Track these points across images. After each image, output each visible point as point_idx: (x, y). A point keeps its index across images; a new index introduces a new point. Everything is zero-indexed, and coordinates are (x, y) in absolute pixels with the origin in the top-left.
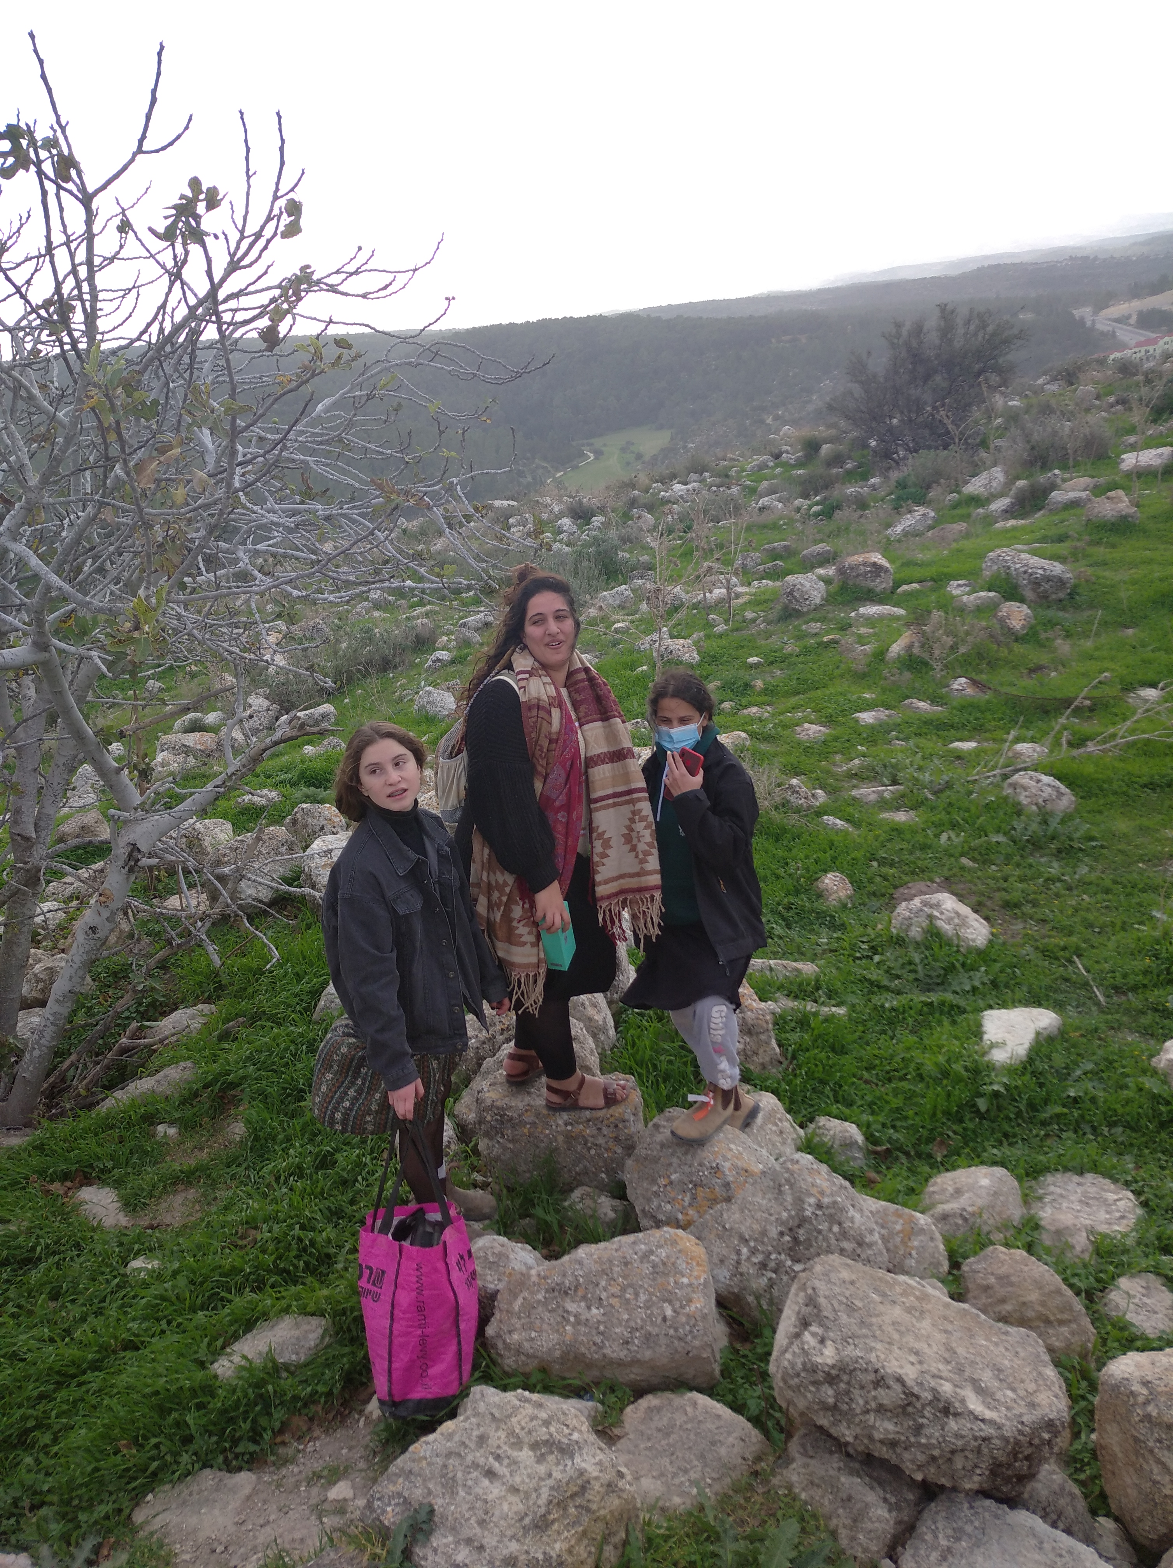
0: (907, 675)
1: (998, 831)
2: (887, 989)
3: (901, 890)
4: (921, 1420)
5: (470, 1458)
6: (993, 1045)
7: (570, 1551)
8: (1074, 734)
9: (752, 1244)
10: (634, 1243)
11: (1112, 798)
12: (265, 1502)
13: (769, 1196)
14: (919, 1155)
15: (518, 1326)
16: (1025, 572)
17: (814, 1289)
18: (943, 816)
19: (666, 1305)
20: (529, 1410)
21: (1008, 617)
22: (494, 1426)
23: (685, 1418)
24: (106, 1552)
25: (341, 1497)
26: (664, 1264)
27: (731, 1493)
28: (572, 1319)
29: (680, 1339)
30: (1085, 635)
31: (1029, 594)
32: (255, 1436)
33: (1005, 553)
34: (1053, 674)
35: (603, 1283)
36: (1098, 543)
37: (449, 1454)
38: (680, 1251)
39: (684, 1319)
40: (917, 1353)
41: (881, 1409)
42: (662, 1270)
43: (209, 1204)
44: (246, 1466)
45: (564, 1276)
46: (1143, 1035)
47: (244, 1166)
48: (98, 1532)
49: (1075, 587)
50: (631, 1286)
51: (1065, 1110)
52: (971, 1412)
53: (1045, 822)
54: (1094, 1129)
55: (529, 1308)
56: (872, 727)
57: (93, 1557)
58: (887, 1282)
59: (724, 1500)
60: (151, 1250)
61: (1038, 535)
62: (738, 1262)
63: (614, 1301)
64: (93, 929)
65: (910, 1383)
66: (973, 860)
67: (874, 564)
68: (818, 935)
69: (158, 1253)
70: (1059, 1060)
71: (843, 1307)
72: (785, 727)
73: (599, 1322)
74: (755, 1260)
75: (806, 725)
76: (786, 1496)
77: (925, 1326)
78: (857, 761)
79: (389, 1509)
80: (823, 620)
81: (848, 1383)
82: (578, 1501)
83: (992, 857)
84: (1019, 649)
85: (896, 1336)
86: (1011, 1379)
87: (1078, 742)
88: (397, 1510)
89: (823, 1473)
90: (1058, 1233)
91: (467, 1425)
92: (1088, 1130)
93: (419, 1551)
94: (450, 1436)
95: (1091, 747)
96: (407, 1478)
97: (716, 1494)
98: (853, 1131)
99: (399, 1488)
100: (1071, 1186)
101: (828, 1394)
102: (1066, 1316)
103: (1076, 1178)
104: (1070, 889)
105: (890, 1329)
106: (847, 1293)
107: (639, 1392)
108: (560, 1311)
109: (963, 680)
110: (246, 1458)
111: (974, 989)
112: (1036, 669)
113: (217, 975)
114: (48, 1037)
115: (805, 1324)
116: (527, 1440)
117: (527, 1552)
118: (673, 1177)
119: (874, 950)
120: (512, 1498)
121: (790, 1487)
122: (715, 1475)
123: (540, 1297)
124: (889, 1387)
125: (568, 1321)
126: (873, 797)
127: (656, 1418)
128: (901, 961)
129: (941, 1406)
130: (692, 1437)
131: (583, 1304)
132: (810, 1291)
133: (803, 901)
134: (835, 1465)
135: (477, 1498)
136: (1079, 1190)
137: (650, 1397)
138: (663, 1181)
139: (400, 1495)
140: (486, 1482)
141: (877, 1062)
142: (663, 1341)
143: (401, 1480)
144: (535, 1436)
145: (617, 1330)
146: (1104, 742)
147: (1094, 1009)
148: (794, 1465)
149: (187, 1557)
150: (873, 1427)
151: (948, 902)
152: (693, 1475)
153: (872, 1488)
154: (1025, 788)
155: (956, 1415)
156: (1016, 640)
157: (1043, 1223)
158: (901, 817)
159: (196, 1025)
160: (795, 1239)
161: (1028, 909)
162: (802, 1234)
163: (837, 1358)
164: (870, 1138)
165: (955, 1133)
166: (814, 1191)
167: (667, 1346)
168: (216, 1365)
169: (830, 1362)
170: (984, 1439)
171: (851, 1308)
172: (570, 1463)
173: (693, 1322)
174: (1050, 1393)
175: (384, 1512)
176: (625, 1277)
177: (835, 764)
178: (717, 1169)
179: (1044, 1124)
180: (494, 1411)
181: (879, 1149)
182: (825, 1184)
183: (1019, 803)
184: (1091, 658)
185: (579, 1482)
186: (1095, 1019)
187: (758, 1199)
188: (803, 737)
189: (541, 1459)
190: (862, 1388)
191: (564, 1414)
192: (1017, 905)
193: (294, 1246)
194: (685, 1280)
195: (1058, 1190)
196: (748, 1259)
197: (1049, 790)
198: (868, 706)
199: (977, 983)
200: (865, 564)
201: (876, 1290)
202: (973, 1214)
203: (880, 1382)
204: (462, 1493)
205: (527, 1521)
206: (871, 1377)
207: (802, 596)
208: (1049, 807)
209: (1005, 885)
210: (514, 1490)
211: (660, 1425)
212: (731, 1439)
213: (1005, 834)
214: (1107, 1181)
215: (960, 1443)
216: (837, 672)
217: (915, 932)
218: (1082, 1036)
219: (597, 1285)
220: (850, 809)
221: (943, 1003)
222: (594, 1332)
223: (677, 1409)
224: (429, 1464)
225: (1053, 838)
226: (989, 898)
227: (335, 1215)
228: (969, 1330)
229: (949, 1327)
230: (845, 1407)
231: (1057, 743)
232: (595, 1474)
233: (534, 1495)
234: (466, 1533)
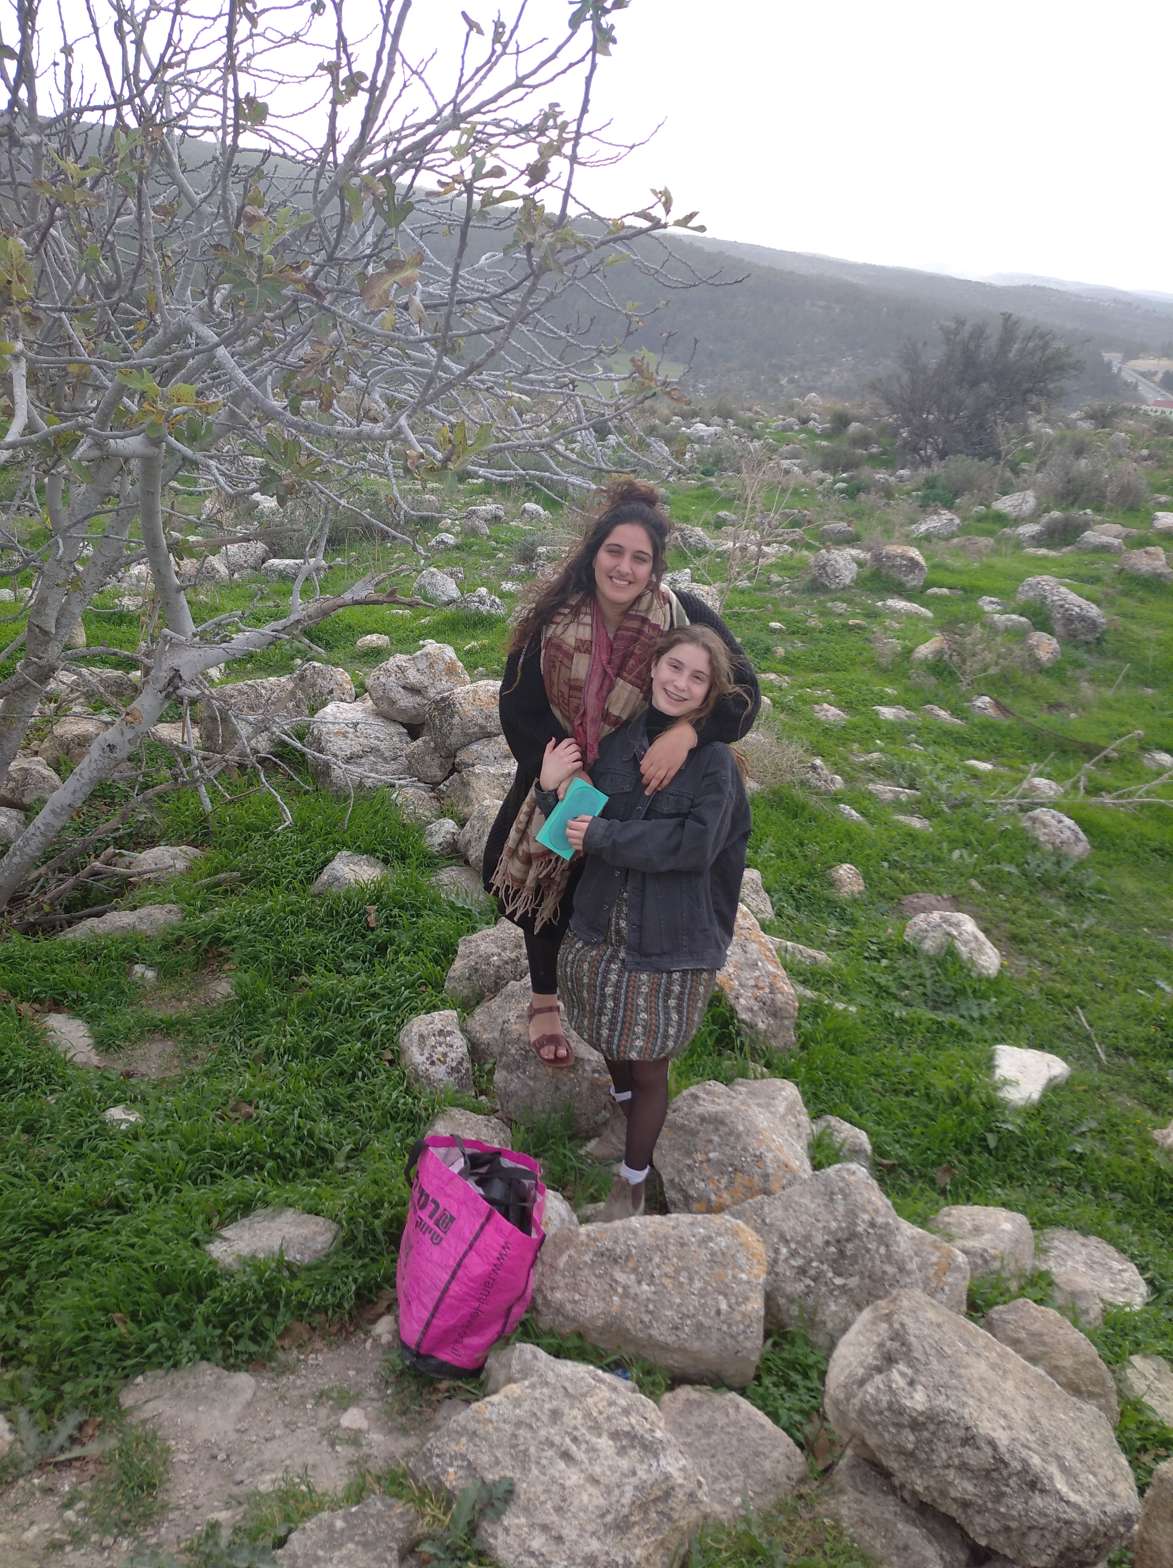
0: (933, 680)
1: (1011, 861)
2: (896, 998)
3: (911, 898)
4: (1004, 1489)
5: (543, 1433)
6: (1006, 1082)
7: (647, 1560)
8: (1090, 780)
9: (793, 1246)
10: (692, 1224)
11: (1122, 855)
12: (268, 1412)
13: (820, 1201)
14: (921, 1176)
15: (561, 1284)
16: (1062, 606)
17: (903, 1325)
18: (957, 832)
19: (721, 1297)
20: (605, 1393)
21: (1037, 646)
22: (567, 1401)
23: (726, 1420)
24: (90, 1432)
25: (355, 1426)
26: (723, 1254)
27: (774, 1512)
28: (620, 1290)
29: (732, 1337)
30: (1108, 683)
31: (1059, 628)
32: (258, 1335)
33: (1047, 581)
34: (1073, 715)
35: (657, 1260)
36: (1126, 594)
37: (519, 1424)
38: (741, 1244)
39: (739, 1318)
40: (1005, 1416)
41: (963, 1468)
42: (719, 1259)
43: (189, 1062)
44: (244, 1365)
45: (616, 1242)
46: (1140, 1103)
47: (229, 1029)
48: (85, 1409)
49: (1105, 632)
50: (686, 1269)
51: (1072, 1166)
52: (1058, 1492)
53: (1058, 863)
54: (1095, 1189)
55: (575, 1268)
56: (892, 724)
57: (76, 1434)
58: (970, 1332)
59: (767, 1519)
60: (134, 1101)
61: (1069, 570)
62: (775, 1261)
63: (667, 1281)
64: (111, 747)
65: (1002, 1449)
66: (983, 884)
67: (912, 559)
68: (826, 923)
69: (139, 1105)
70: (1069, 1112)
71: (933, 1352)
72: (805, 702)
73: (648, 1299)
74: (793, 1263)
75: (826, 706)
76: (833, 1528)
77: (1009, 1386)
78: (875, 755)
79: (451, 1470)
80: (849, 601)
81: (934, 1433)
82: (661, 1507)
83: (1002, 886)
84: (1043, 681)
85: (985, 1394)
86: (1091, 1462)
87: (1094, 790)
88: (460, 1473)
89: (878, 1514)
90: (1074, 1295)
91: (537, 1394)
92: (1089, 1189)
93: (486, 1527)
94: (517, 1403)
95: (1108, 799)
96: (471, 1439)
97: (758, 1509)
98: (863, 1138)
99: (464, 1450)
100: (1076, 1245)
101: (909, 1439)
102: (1097, 1390)
103: (1081, 1238)
104: (1076, 936)
105: (978, 1384)
106: (937, 1337)
107: (676, 1381)
108: (608, 1280)
109: (987, 699)
110: (245, 1357)
111: (982, 1019)
112: (1056, 706)
113: (205, 820)
114: (33, 847)
115: (890, 1360)
116: (606, 1426)
117: (607, 1554)
118: (711, 1155)
119: (883, 953)
120: (591, 1489)
121: (837, 1519)
122: (758, 1490)
123: (587, 1258)
124: (978, 1448)
125: (615, 1291)
126: (889, 796)
127: (696, 1413)
128: (912, 972)
129: (1029, 1479)
130: (734, 1442)
131: (633, 1277)
132: (897, 1326)
133: (812, 886)
134: (892, 1509)
135: (553, 1481)
136: (1084, 1251)
137: (688, 1388)
138: (699, 1157)
139: (463, 1457)
140: (562, 1465)
141: (884, 1071)
142: (715, 1335)
143: (464, 1440)
144: (615, 1425)
145: (669, 1313)
146: (1120, 797)
147: (1095, 1065)
148: (845, 1498)
149: (185, 1457)
150: (951, 1484)
151: (969, 925)
152: (735, 1485)
153: (930, 1541)
154: (1045, 825)
155: (1042, 1491)
156: (1040, 672)
157: (1057, 1281)
158: (916, 823)
159: (180, 865)
160: (841, 1252)
161: (1033, 946)
162: (850, 1248)
163: (927, 1405)
164: (878, 1149)
165: (960, 1162)
166: (869, 1208)
167: (719, 1341)
168: (211, 1247)
169: (919, 1407)
170: (1066, 1522)
171: (941, 1355)
172: (655, 1464)
173: (747, 1322)
174: (1127, 1485)
175: (445, 1472)
176: (680, 1258)
177: (852, 752)
178: (759, 1159)
179: (1049, 1173)
180: (567, 1385)
181: (885, 1162)
182: (880, 1203)
183: (1037, 839)
184: (1110, 708)
185: (664, 1486)
186: (1096, 1077)
187: (806, 1201)
188: (820, 716)
189: (622, 1451)
190: (948, 1441)
191: (643, 1405)
192: (1023, 941)
193: (293, 1132)
194: (744, 1276)
195: (1063, 1247)
196: (786, 1260)
197: (1068, 833)
198: (891, 702)
199: (986, 1013)
200: (902, 557)
201: (961, 1338)
202: (994, 1258)
203: (969, 1439)
204: (535, 1471)
205: (609, 1518)
206: (961, 1433)
207: (834, 573)
208: (1065, 848)
209: (1014, 917)
210: (594, 1480)
211: (700, 1421)
212: (776, 1454)
213: (1017, 866)
214: (1111, 1249)
215: (1042, 1521)
216: (860, 659)
217: (929, 946)
218: (1085, 1091)
219: (651, 1260)
220: (866, 803)
221: (952, 1025)
222: (643, 1309)
223: (718, 1409)
224: (497, 1429)
225: (1063, 882)
226: (997, 927)
227: (332, 1107)
228: (1048, 1400)
229: (1031, 1393)
230: (923, 1456)
231: (1075, 787)
232: (680, 1481)
233: (617, 1492)
234: (541, 1518)
